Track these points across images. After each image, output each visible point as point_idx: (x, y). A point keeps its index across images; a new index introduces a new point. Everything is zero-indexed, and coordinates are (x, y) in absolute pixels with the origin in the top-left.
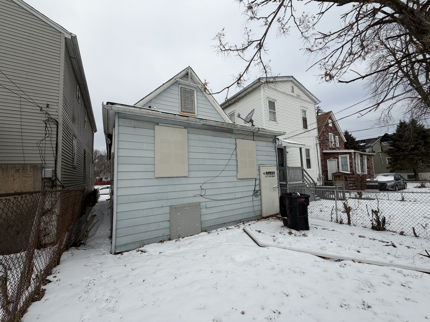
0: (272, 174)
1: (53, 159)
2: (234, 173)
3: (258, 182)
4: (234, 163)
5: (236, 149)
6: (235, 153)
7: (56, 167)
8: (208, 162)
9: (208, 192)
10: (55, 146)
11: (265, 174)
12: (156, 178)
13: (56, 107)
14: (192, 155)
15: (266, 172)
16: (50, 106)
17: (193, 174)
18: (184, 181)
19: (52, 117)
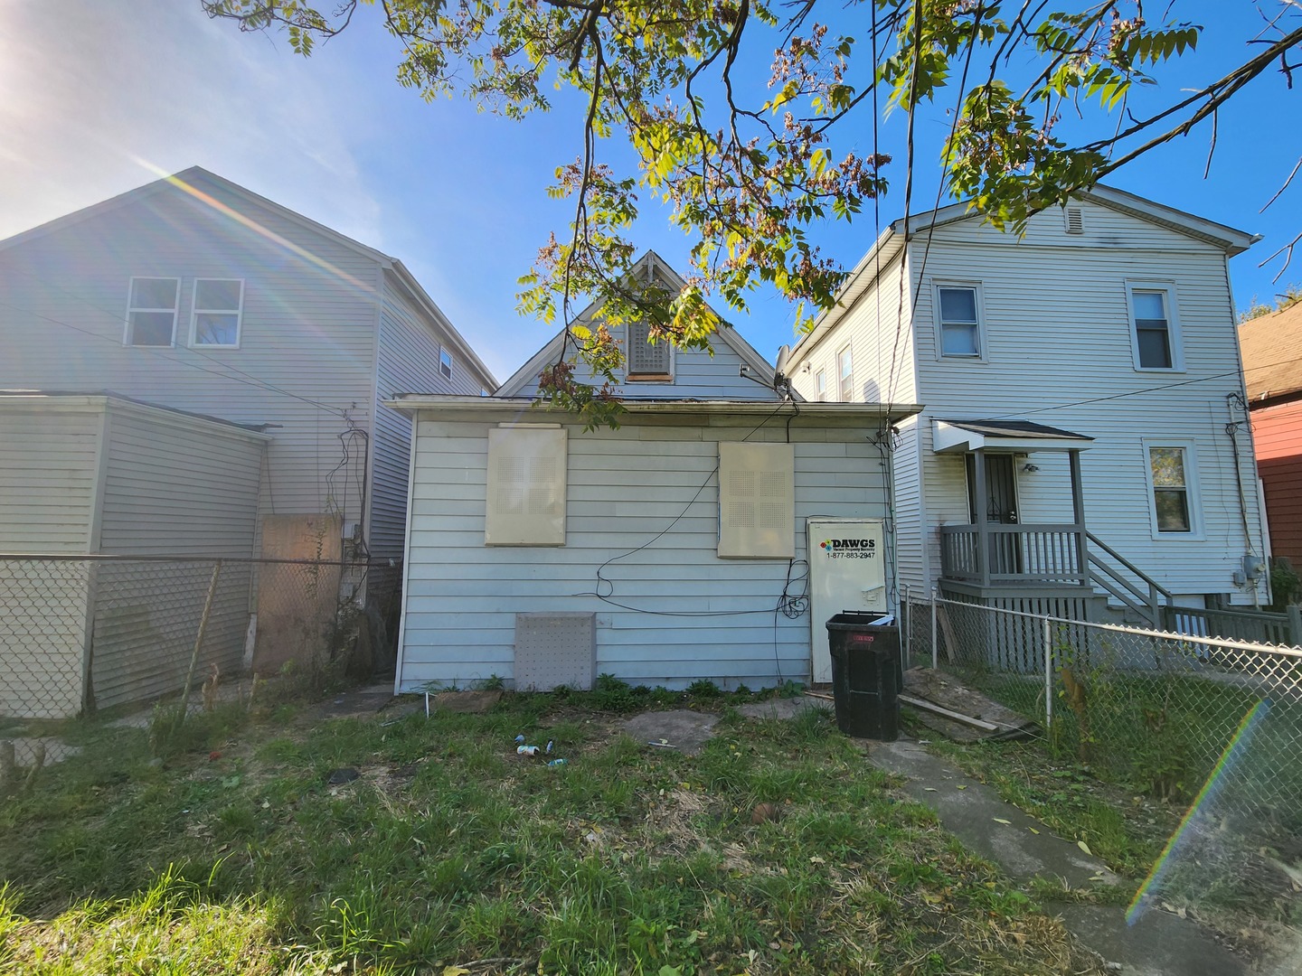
0: (859, 547)
1: (359, 504)
2: (709, 541)
3: (798, 571)
4: (709, 511)
5: (716, 470)
6: (712, 483)
7: (362, 520)
8: (621, 510)
9: (622, 589)
10: (362, 479)
11: (829, 548)
12: (489, 546)
13: (366, 406)
14: (577, 494)
15: (834, 541)
16: (357, 406)
17: (576, 540)
18: (553, 555)
19: (358, 425)
